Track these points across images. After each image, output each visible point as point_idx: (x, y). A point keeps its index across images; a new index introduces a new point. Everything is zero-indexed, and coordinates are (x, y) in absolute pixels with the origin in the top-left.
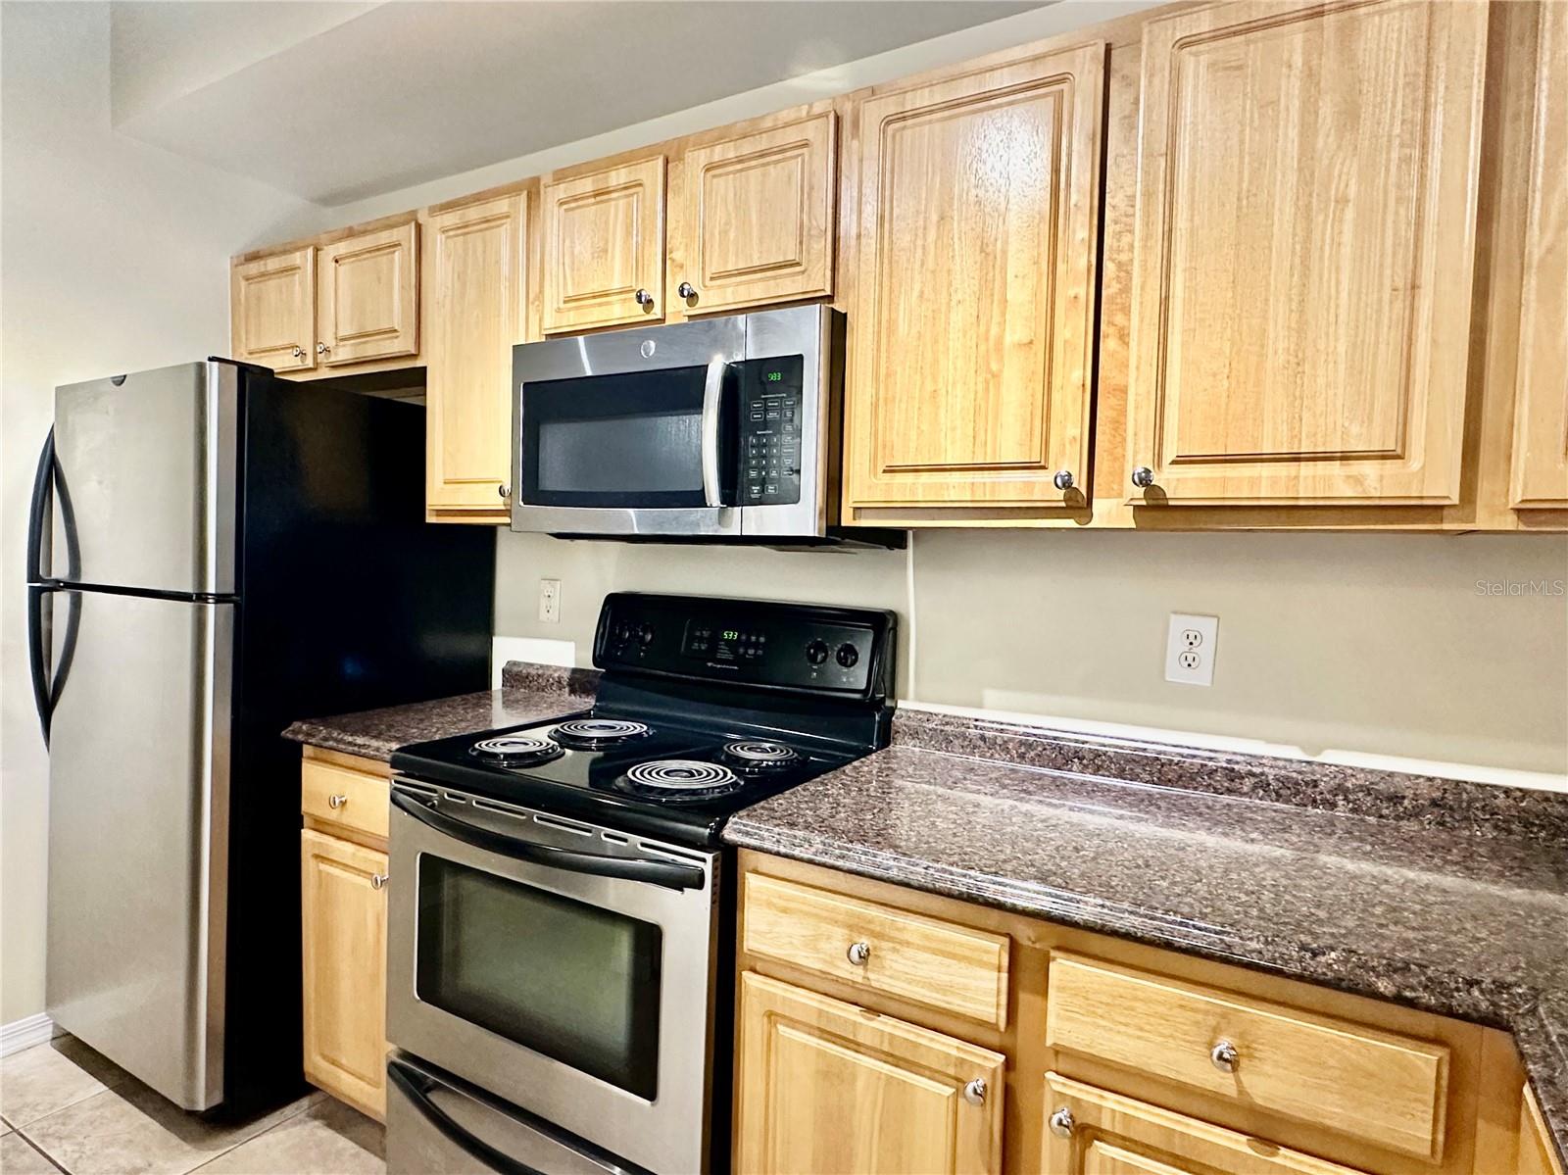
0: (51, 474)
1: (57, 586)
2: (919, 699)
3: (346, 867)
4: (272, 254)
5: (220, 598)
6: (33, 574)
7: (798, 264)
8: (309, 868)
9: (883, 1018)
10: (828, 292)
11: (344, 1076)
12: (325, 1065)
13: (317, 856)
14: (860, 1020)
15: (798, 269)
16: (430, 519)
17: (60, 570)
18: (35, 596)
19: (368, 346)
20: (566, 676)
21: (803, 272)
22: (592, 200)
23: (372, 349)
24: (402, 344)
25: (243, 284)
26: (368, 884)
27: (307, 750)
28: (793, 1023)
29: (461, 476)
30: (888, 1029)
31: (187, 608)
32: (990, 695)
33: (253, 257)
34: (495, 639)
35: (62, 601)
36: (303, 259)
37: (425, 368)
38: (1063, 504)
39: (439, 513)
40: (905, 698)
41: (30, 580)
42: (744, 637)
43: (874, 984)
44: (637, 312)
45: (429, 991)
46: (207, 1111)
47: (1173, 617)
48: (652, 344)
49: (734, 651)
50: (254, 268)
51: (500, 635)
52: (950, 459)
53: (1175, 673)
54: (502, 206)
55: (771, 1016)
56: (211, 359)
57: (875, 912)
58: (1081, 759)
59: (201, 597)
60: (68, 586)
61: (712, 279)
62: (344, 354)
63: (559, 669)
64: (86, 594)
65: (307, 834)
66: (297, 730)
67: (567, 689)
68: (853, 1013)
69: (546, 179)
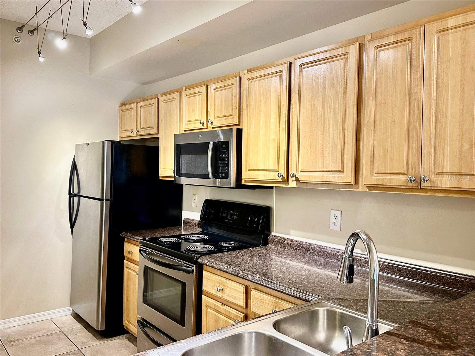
0: (74, 166)
1: (75, 195)
2: (276, 232)
3: (133, 270)
4: (127, 104)
5: (107, 200)
6: (70, 193)
7: (232, 116)
8: (125, 270)
9: (226, 306)
10: (238, 123)
11: (131, 326)
12: (127, 323)
13: (127, 267)
14: (221, 306)
15: (232, 117)
16: (161, 178)
17: (76, 191)
18: (70, 197)
19: (147, 131)
20: (197, 222)
21: (233, 118)
22: (192, 95)
23: (148, 132)
24: (154, 131)
25: (121, 112)
26: (135, 273)
27: (126, 240)
28: (211, 308)
29: (166, 167)
30: (225, 308)
31: (99, 202)
32: (292, 232)
33: (123, 104)
34: (182, 211)
35: (76, 199)
36: (133, 106)
37: (159, 137)
38: (282, 181)
39: (162, 177)
40: (273, 232)
41: (69, 194)
42: (234, 213)
43: (224, 297)
44: (201, 126)
45: (145, 301)
46: (101, 331)
47: (332, 211)
48: (201, 136)
49: (231, 217)
50: (123, 108)
51: (184, 210)
52: (260, 168)
53: (332, 227)
54: (174, 95)
55: (207, 306)
56: (105, 140)
57: (224, 279)
58: (309, 251)
59: (102, 200)
60: (78, 196)
61: (216, 118)
62: (142, 133)
63: (196, 220)
64: (81, 198)
65: (125, 262)
66: (123, 234)
67: (197, 227)
68: (220, 305)
69: (184, 89)
